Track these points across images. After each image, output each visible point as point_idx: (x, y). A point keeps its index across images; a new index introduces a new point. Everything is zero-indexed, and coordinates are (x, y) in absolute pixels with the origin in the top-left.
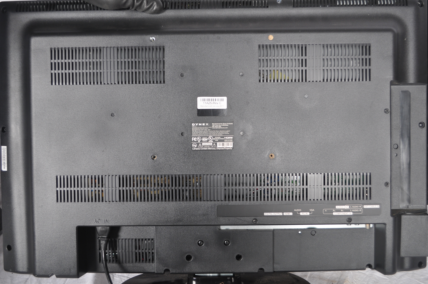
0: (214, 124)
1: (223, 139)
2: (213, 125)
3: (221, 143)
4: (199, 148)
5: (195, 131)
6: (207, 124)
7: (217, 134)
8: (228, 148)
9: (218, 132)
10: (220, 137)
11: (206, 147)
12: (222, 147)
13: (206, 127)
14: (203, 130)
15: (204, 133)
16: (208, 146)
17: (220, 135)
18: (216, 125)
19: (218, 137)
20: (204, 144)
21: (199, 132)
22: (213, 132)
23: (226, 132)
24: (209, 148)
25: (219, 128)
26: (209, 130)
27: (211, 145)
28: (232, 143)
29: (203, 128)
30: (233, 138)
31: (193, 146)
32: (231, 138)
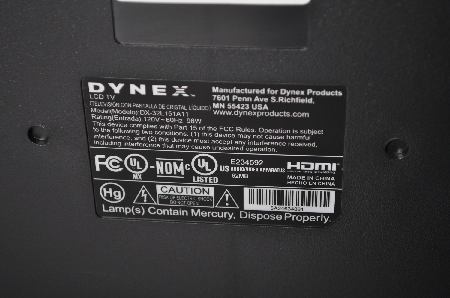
0: (222, 91)
1: (282, 170)
2: (219, 98)
3: (269, 191)
4: (137, 206)
5: (106, 121)
6: (180, 91)
7: (243, 144)
8: (310, 214)
9: (247, 136)
10: (261, 162)
11: (179, 204)
12: (272, 209)
13: (175, 107)
14: (158, 121)
15: (163, 136)
16: (192, 199)
17: (260, 152)
18: (234, 96)
19: (251, 162)
20: (168, 190)
21: (133, 129)
22: (218, 131)
23: (301, 138)
24: (196, 210)
25: (253, 115)
26: (191, 124)
27: (207, 197)
28: (329, 192)
29: (155, 107)
30: (337, 166)
31: (105, 197)
32: (329, 169)
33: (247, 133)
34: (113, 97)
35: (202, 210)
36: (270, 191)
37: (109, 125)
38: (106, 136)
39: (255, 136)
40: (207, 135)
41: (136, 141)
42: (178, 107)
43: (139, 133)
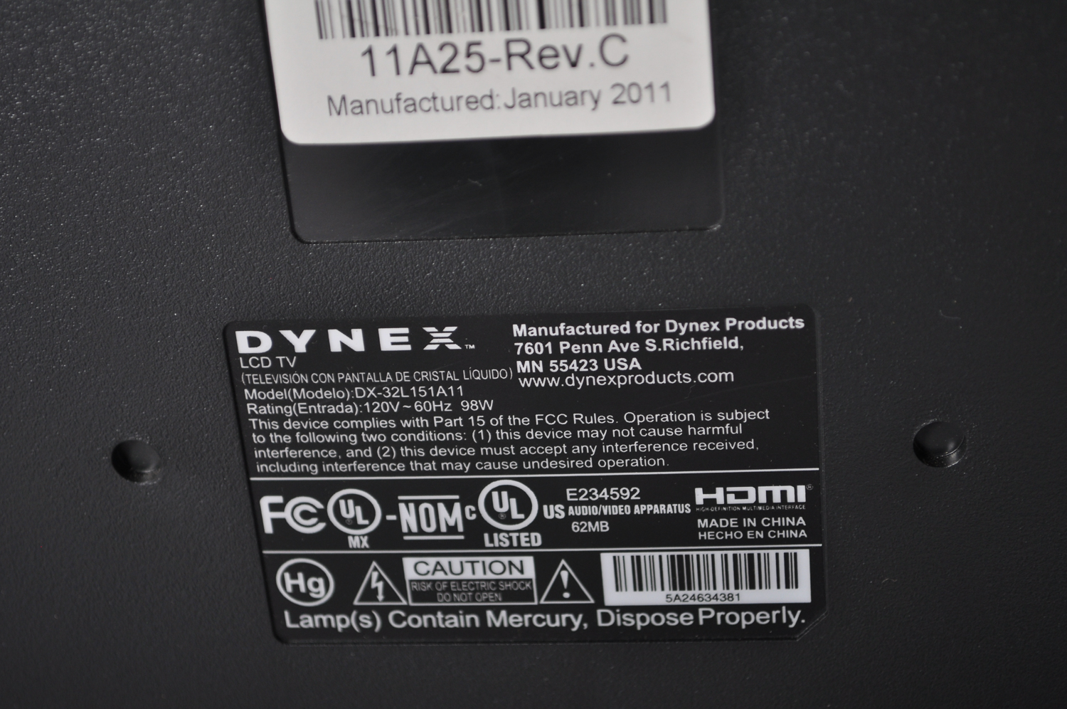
0: (534, 332)
1: (685, 509)
2: (529, 349)
3: (658, 558)
4: (362, 610)
5: (281, 418)
6: (441, 338)
7: (591, 452)
8: (756, 608)
9: (600, 434)
10: (635, 491)
11: (457, 601)
12: (669, 600)
13: (433, 377)
14: (396, 410)
15: (411, 444)
16: (486, 587)
17: (630, 469)
18: (561, 343)
19: (612, 493)
20: (431, 568)
21: (342, 431)
22: (533, 426)
23: (721, 430)
24: (497, 611)
25: (609, 384)
26: (470, 413)
27: (518, 580)
28: (795, 554)
29: (387, 378)
30: (807, 492)
31: (290, 594)
32: (791, 499)
33: (597, 426)
34: (292, 362)
35: (510, 611)
36: (660, 557)
37: (288, 425)
38: (281, 452)
39: (616, 433)
40: (509, 436)
41: (351, 460)
42: (440, 375)
43: (356, 440)
